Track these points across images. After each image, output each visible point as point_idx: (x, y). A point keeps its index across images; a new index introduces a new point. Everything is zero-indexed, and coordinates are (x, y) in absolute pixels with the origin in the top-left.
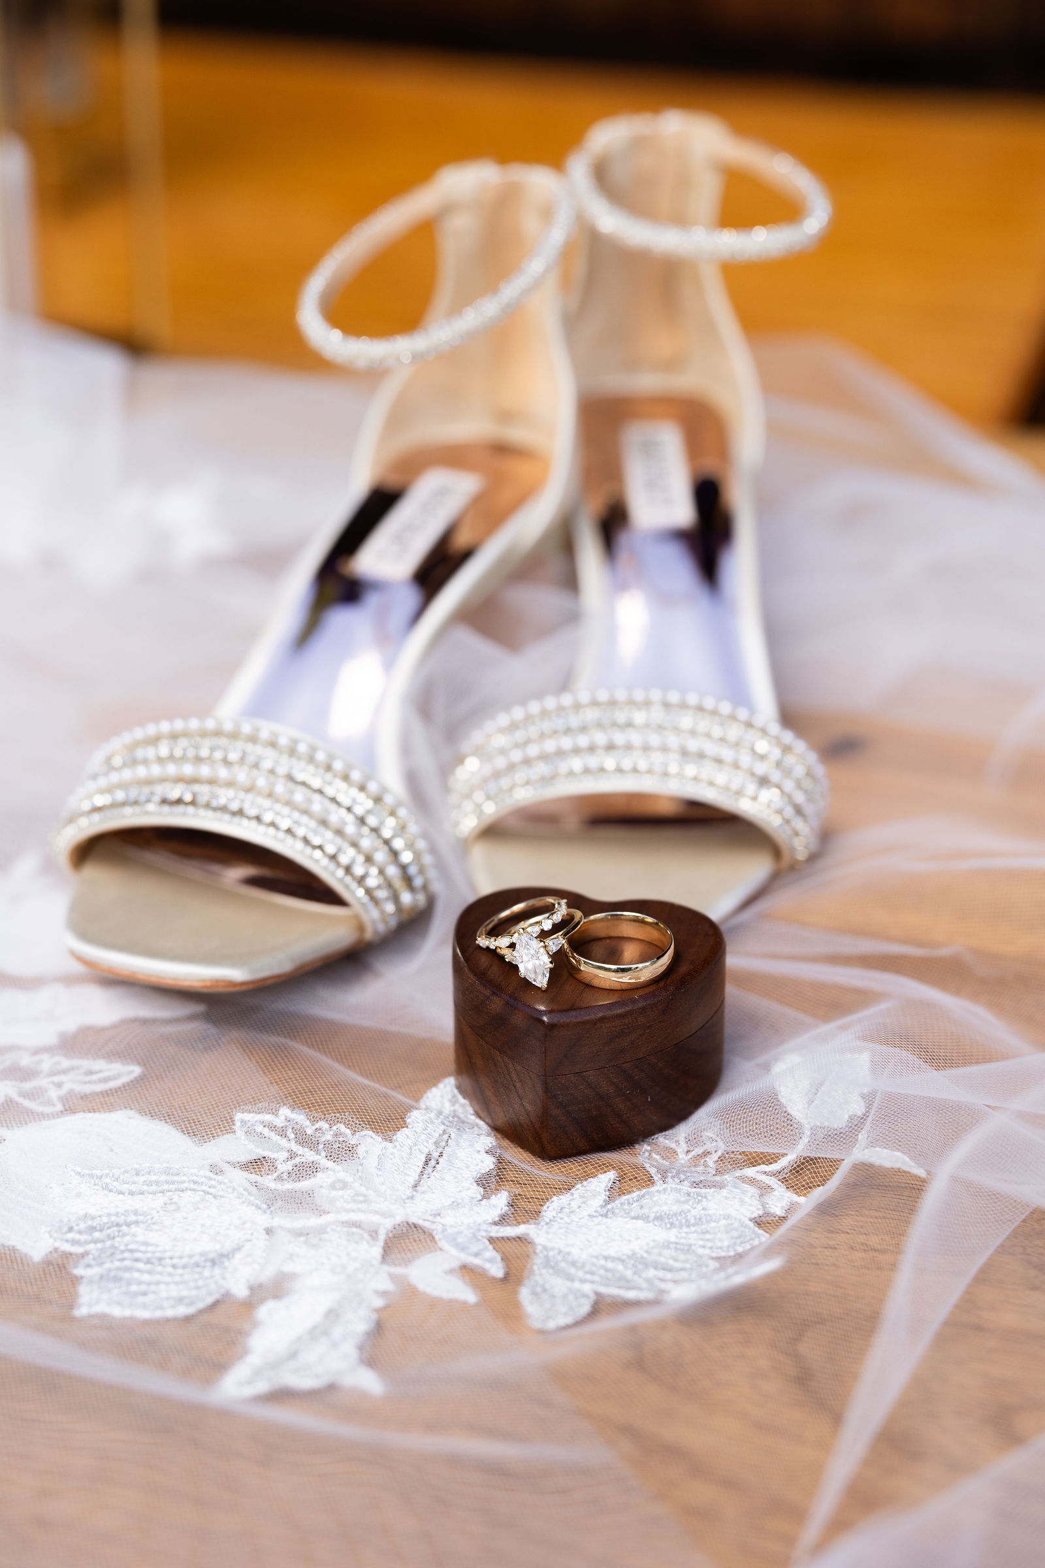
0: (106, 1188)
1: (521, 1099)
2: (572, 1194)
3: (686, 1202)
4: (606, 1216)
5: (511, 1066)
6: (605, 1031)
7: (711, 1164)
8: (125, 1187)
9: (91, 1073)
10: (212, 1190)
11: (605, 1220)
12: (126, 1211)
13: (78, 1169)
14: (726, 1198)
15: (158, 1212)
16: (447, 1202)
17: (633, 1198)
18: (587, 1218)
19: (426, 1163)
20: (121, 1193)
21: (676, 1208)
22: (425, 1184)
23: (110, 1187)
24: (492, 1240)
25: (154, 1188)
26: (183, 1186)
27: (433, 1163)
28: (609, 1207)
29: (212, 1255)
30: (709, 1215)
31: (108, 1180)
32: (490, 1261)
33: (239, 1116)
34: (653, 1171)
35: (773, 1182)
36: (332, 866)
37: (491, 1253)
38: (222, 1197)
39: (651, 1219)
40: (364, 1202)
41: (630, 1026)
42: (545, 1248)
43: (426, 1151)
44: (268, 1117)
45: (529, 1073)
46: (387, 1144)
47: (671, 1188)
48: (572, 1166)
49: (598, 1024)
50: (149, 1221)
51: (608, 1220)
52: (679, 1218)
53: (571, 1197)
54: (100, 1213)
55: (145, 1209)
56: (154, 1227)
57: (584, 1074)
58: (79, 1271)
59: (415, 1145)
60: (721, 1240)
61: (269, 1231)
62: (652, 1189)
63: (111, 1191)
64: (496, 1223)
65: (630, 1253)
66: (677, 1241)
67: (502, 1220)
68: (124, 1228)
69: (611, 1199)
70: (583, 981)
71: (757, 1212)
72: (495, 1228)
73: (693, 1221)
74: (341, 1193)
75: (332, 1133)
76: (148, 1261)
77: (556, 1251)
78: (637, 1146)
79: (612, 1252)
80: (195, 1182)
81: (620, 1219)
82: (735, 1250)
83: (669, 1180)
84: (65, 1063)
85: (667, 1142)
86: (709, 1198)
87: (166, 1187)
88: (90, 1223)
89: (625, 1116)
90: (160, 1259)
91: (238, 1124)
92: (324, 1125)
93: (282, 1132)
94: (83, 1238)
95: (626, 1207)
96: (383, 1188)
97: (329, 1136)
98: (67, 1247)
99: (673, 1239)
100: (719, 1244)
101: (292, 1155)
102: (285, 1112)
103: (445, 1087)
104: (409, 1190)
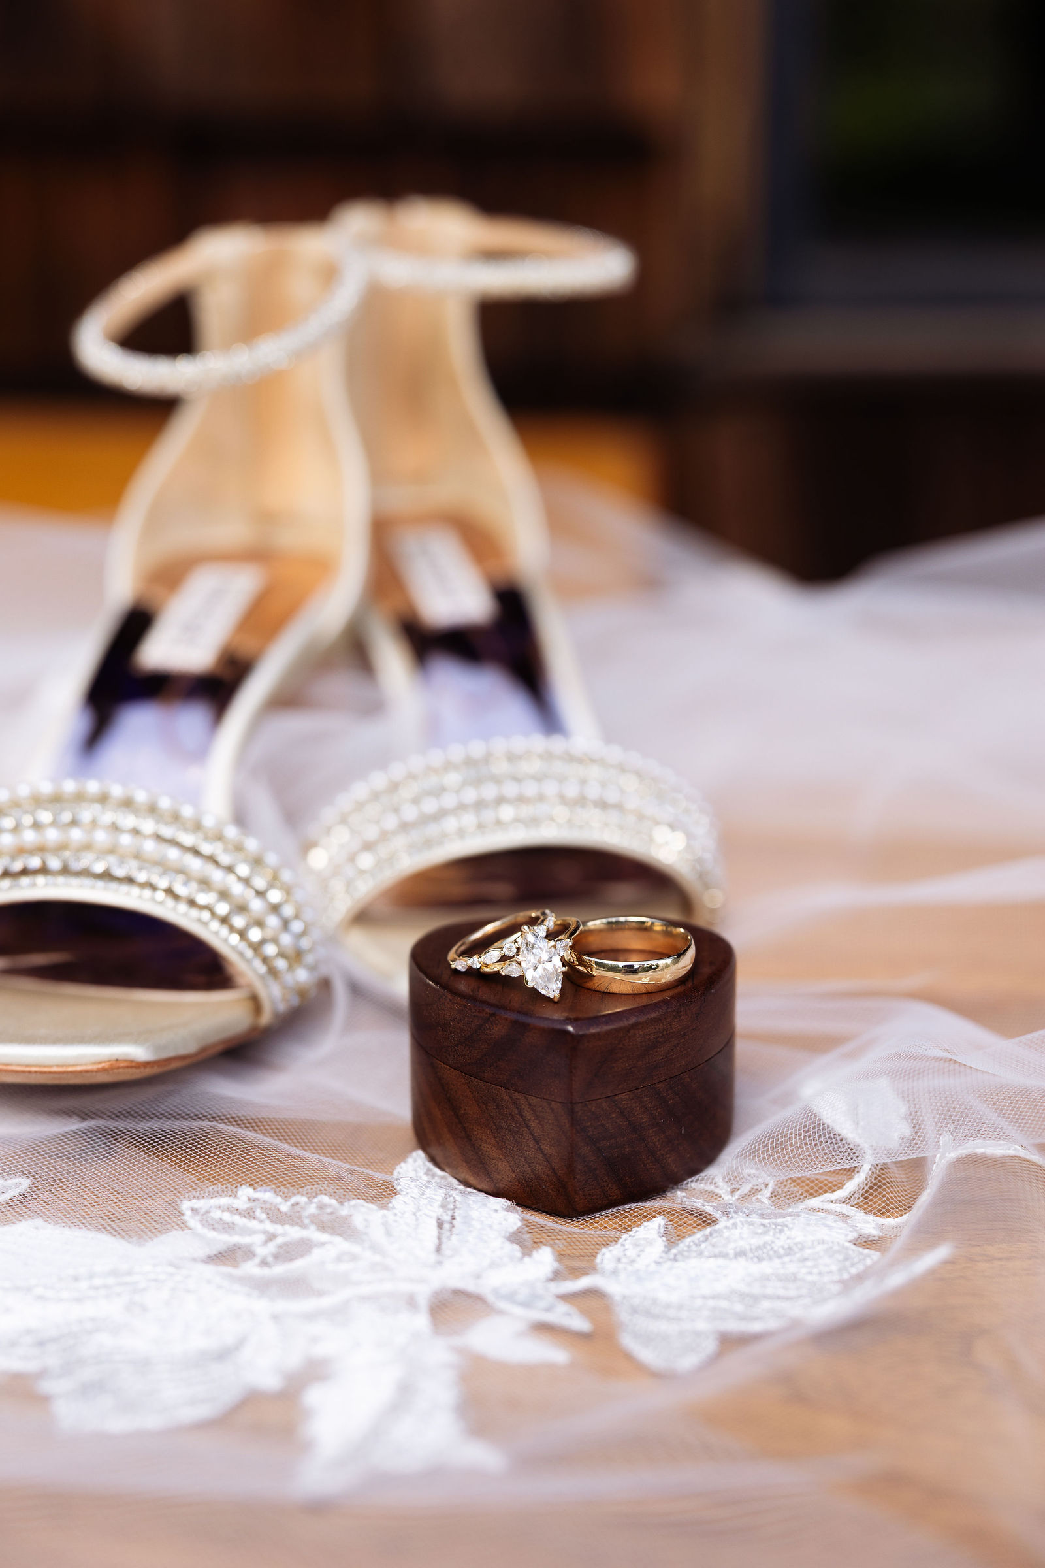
0: (40, 1298)
1: (537, 1141)
2: (623, 1245)
3: (765, 1233)
4: (675, 1259)
5: (523, 1101)
6: (639, 1040)
7: (765, 1200)
8: (65, 1295)
10: (180, 1286)
11: (677, 1264)
12: (78, 1319)
15: (121, 1315)
16: (484, 1263)
17: (698, 1239)
18: (654, 1264)
19: (440, 1227)
20: (62, 1301)
21: (756, 1241)
22: (451, 1246)
24: (559, 1297)
25: (104, 1292)
26: (141, 1286)
27: (447, 1226)
28: (674, 1251)
30: (798, 1243)
31: (40, 1290)
32: (568, 1315)
33: (186, 1205)
34: (708, 1210)
35: (845, 1209)
36: (224, 931)
38: (196, 1291)
39: (731, 1256)
40: (385, 1271)
41: (665, 1033)
42: (624, 1296)
43: (435, 1215)
44: (224, 1201)
45: (550, 1104)
46: (385, 1212)
47: (741, 1222)
49: (632, 1031)
50: (114, 1327)
51: (681, 1264)
52: (765, 1251)
53: (623, 1247)
54: (44, 1325)
55: (103, 1314)
56: (122, 1331)
57: (617, 1098)
58: (45, 1389)
59: (419, 1210)
60: (827, 1265)
61: (276, 1318)
62: (718, 1227)
63: (48, 1300)
64: (552, 1280)
65: (727, 1290)
66: (775, 1272)
67: (556, 1276)
69: (671, 1244)
70: (598, 989)
71: (851, 1235)
72: (554, 1285)
73: (782, 1251)
74: (352, 1265)
75: (314, 1206)
77: (640, 1298)
79: (707, 1292)
80: (155, 1280)
81: (694, 1260)
82: (849, 1273)
83: (733, 1215)
85: (702, 1186)
86: (790, 1226)
87: (119, 1289)
89: (658, 1153)
91: (188, 1213)
92: (300, 1199)
93: (249, 1214)
95: (695, 1248)
96: (401, 1255)
97: (312, 1209)
99: (770, 1271)
100: (827, 1269)
101: (271, 1237)
102: (245, 1192)
103: (415, 1161)
104: (433, 1257)
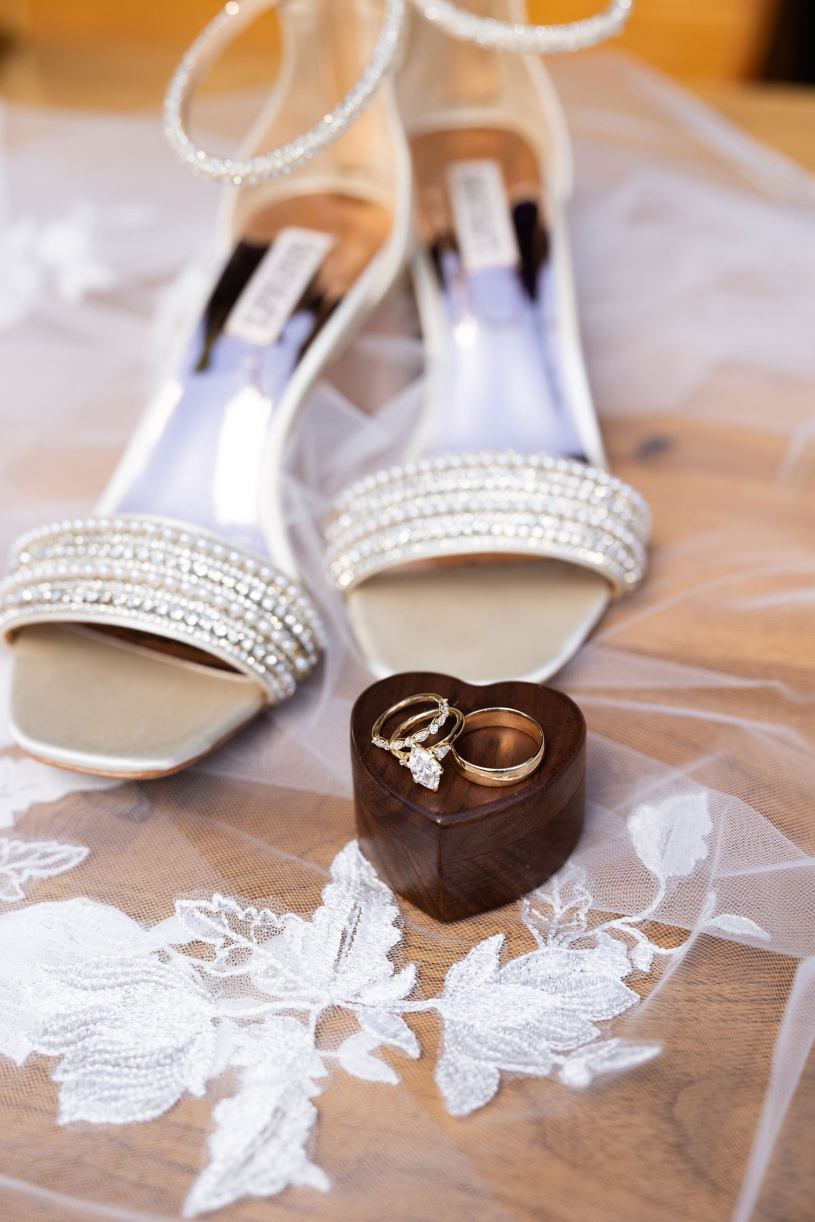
0: (71, 984)
1: (419, 877)
2: (469, 960)
3: (567, 964)
4: (498, 981)
5: (409, 852)
6: (491, 825)
7: (582, 917)
8: (87, 982)
9: (44, 856)
10: (162, 980)
11: (499, 986)
12: (91, 1007)
13: (45, 966)
14: (600, 958)
15: (118, 1007)
16: (365, 981)
17: (521, 962)
18: (484, 984)
19: (343, 940)
20: (85, 989)
21: (558, 971)
22: (345, 962)
23: (75, 982)
24: (405, 1016)
25: (112, 981)
26: (138, 977)
27: (348, 940)
28: (502, 971)
29: (170, 1051)
30: (587, 977)
31: (72, 976)
32: (407, 1041)
33: (178, 904)
34: (535, 932)
35: (636, 933)
36: (236, 650)
37: (408, 1034)
38: (172, 987)
39: (538, 983)
40: (294, 989)
41: (511, 818)
42: (452, 1022)
43: (342, 928)
44: (203, 903)
45: (426, 861)
46: (308, 924)
47: (553, 950)
48: (465, 928)
49: (484, 821)
50: (113, 1017)
51: (503, 987)
52: (562, 981)
53: (468, 963)
54: (69, 1012)
55: (107, 1005)
56: (117, 1023)
57: (474, 859)
58: (57, 1077)
59: (332, 922)
60: (600, 1003)
61: (215, 1021)
62: (536, 952)
63: (76, 987)
64: (408, 998)
65: (524, 1022)
66: (563, 1006)
67: (411, 996)
68: (91, 1026)
69: (501, 964)
70: (468, 779)
71: (626, 970)
72: (407, 1003)
73: (574, 984)
74: (273, 980)
75: (260, 918)
76: (117, 1065)
77: (462, 1025)
78: (518, 902)
79: (509, 1023)
80: (148, 972)
81: (512, 985)
82: (613, 1013)
83: (550, 941)
84: (23, 847)
86: (586, 959)
87: (122, 979)
88: (61, 1023)
89: (508, 883)
90: (127, 1059)
91: (178, 910)
92: (252, 910)
93: (217, 918)
94: (57, 1040)
95: (516, 971)
96: (308, 972)
97: (258, 922)
98: (43, 1051)
99: (559, 1005)
100: (598, 1008)
101: (228, 942)
102: (217, 897)
103: (351, 850)
104: (331, 972)
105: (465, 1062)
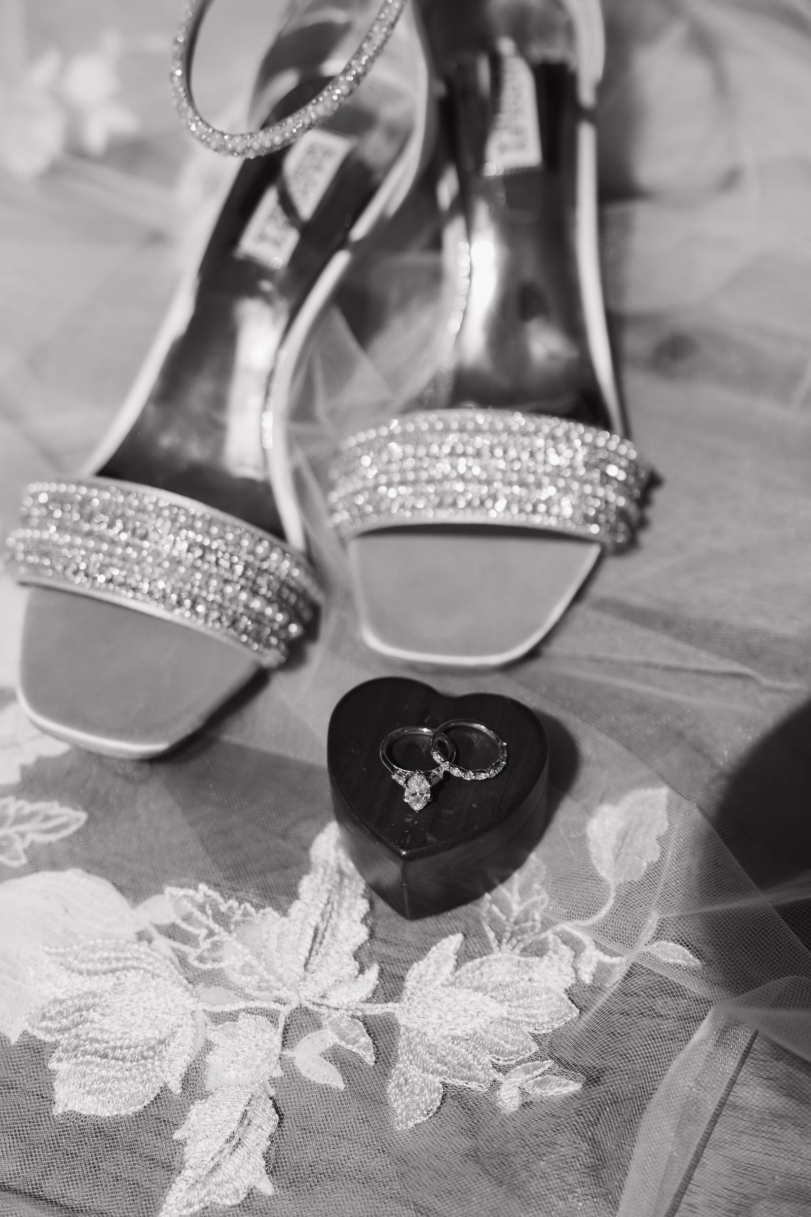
0: (69, 967)
2: (429, 959)
3: (517, 972)
4: (453, 984)
7: (537, 916)
8: (83, 967)
9: (46, 818)
10: (150, 968)
11: (453, 989)
12: (85, 993)
13: (47, 949)
14: (548, 967)
15: (110, 994)
16: (331, 981)
17: (476, 966)
18: (440, 987)
19: (315, 936)
20: (81, 973)
21: (508, 979)
22: (315, 960)
23: (73, 966)
24: (365, 1020)
25: (106, 966)
26: (129, 963)
27: (319, 937)
28: (457, 973)
29: (153, 1043)
30: (533, 987)
31: (70, 959)
32: (365, 1048)
33: (169, 889)
34: (491, 935)
35: (585, 938)
37: (366, 1040)
38: (159, 976)
39: (489, 989)
40: (267, 989)
42: (407, 1029)
43: (314, 924)
44: (191, 892)
46: (284, 919)
47: (506, 956)
48: (430, 923)
50: (104, 1004)
51: (457, 991)
52: (511, 989)
53: (428, 962)
54: (65, 997)
55: (100, 991)
56: (108, 1011)
58: (53, 1065)
59: (306, 918)
60: (542, 1015)
62: (491, 957)
63: (73, 971)
64: (368, 1001)
65: (471, 1032)
66: (509, 1016)
67: (374, 996)
68: (84, 1013)
69: (457, 967)
71: (570, 981)
72: (368, 1005)
73: (521, 993)
74: (249, 978)
75: (240, 912)
76: (105, 1056)
77: (415, 1032)
78: (481, 898)
79: (458, 1032)
80: (138, 959)
81: (466, 990)
82: (553, 1027)
83: (504, 946)
86: (535, 968)
87: (114, 965)
88: (58, 1008)
90: (114, 1049)
91: (166, 894)
92: (233, 903)
93: (202, 908)
94: (54, 1025)
95: (470, 975)
96: (281, 971)
98: (41, 1036)
99: (505, 1015)
100: (540, 1021)
101: (211, 933)
102: (203, 887)
103: (331, 833)
104: (301, 970)
105: (415, 1073)
